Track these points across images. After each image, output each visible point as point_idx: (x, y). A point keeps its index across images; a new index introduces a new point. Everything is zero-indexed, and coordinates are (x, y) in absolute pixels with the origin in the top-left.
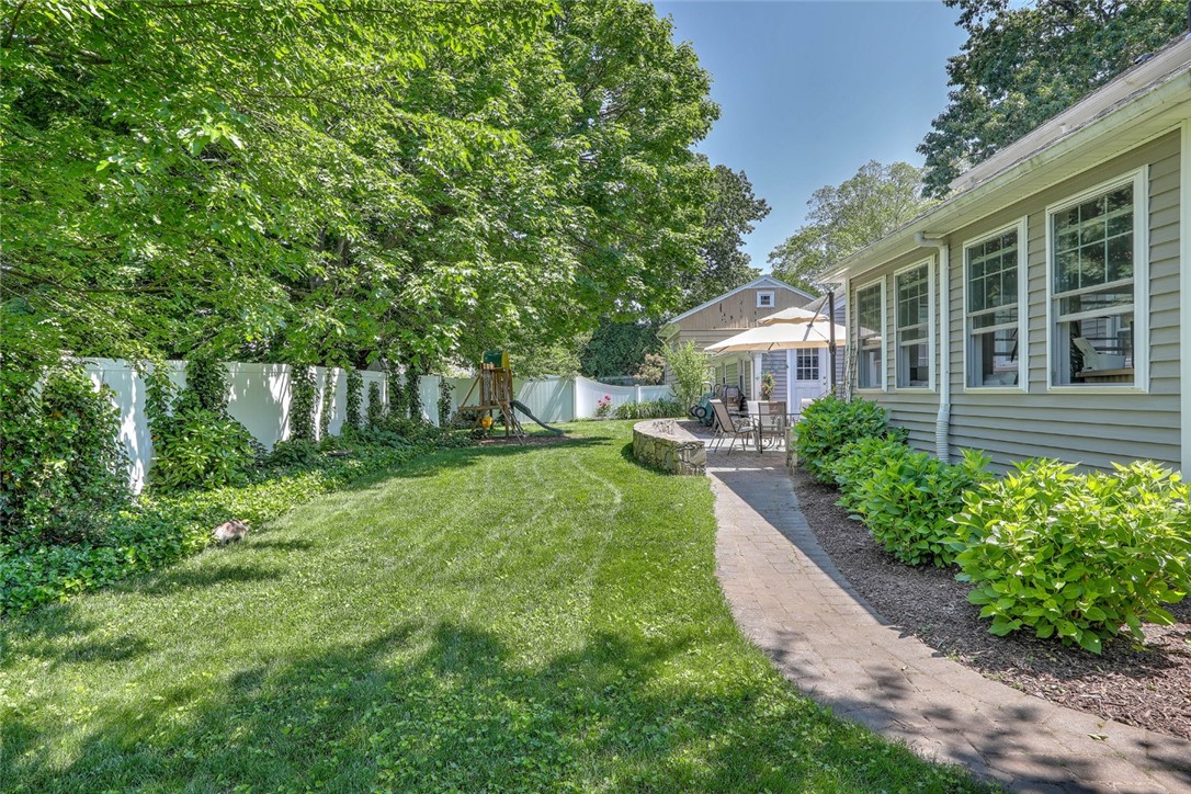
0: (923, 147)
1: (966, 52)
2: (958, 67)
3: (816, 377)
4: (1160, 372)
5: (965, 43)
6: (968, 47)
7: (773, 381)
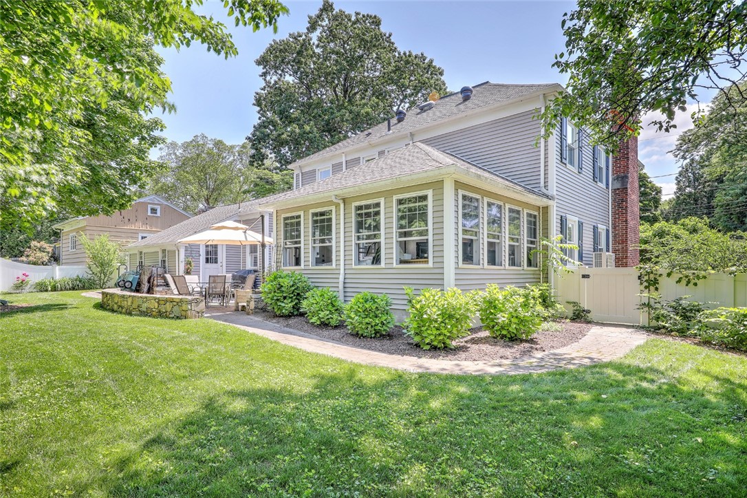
0: (249, 138)
1: (263, 92)
2: (260, 98)
3: (216, 262)
4: (437, 260)
5: (262, 87)
6: (263, 89)
7: (192, 264)
